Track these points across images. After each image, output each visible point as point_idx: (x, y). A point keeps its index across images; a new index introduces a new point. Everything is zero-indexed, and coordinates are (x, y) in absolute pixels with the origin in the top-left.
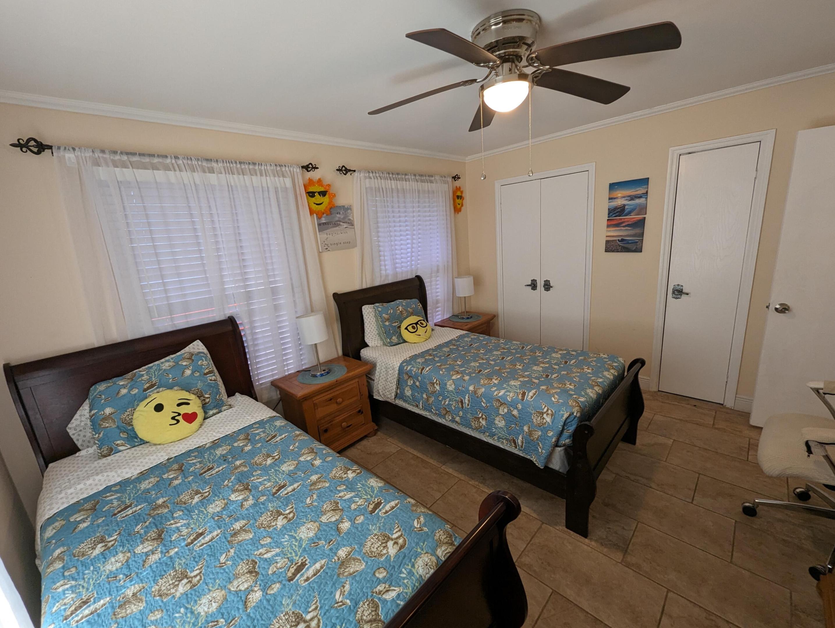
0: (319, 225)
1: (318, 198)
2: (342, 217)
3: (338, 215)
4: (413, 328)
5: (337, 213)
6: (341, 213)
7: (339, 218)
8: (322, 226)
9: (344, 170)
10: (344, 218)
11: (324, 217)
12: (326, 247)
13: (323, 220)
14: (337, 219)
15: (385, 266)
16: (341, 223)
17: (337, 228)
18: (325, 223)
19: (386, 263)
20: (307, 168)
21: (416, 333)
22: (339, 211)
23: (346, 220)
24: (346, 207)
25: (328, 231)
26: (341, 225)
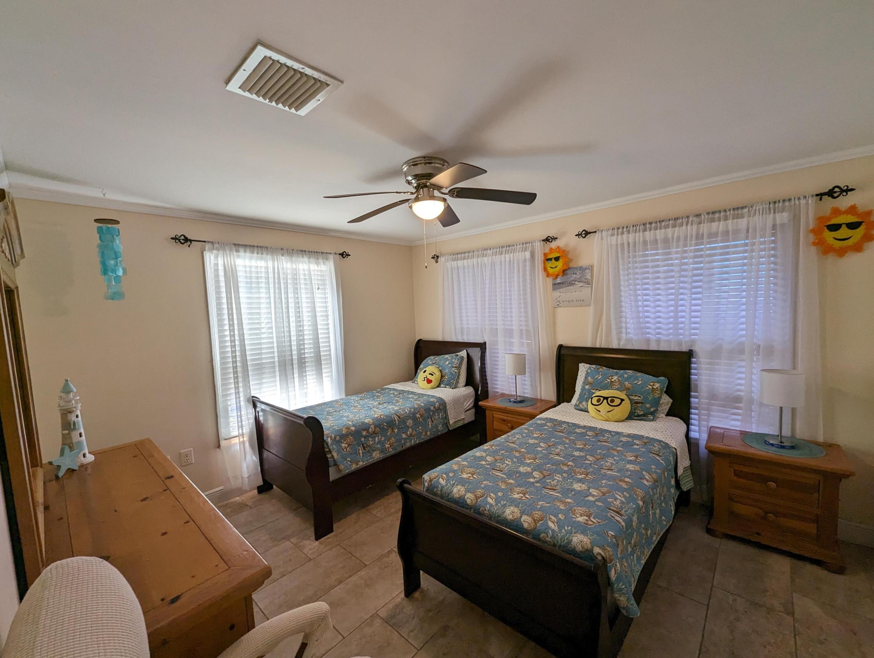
0: (554, 284)
1: (554, 263)
2: (578, 277)
3: (574, 276)
4: (598, 401)
5: (574, 274)
6: (578, 273)
7: (575, 278)
8: (556, 286)
9: (586, 233)
10: (581, 278)
11: (560, 278)
12: (558, 303)
13: (559, 280)
14: (573, 279)
15: (626, 328)
16: (576, 283)
17: (572, 287)
18: (560, 283)
19: (628, 325)
20: (547, 240)
21: (597, 407)
22: (575, 271)
23: (583, 279)
24: (584, 267)
25: (561, 290)
26: (576, 285)
